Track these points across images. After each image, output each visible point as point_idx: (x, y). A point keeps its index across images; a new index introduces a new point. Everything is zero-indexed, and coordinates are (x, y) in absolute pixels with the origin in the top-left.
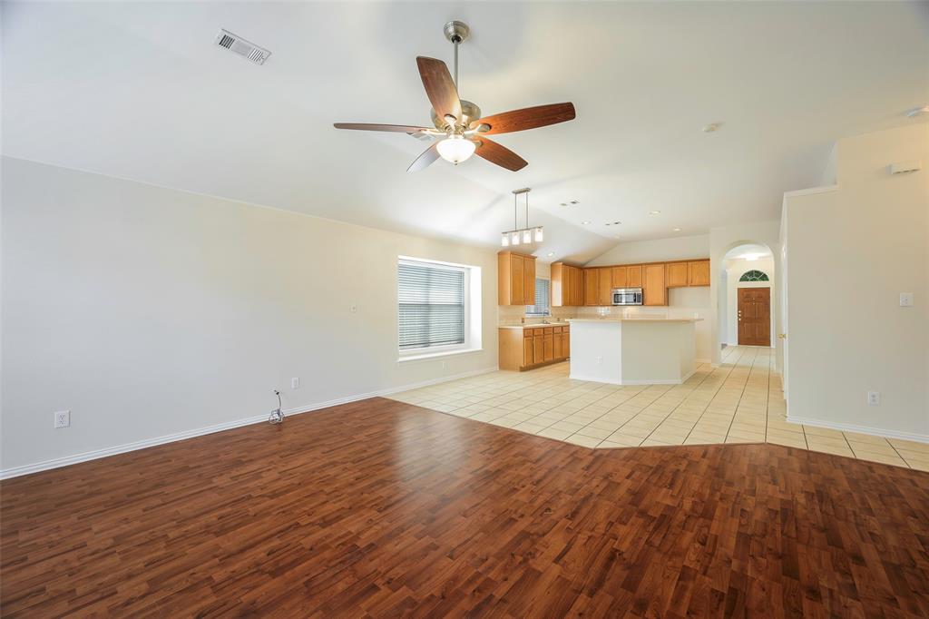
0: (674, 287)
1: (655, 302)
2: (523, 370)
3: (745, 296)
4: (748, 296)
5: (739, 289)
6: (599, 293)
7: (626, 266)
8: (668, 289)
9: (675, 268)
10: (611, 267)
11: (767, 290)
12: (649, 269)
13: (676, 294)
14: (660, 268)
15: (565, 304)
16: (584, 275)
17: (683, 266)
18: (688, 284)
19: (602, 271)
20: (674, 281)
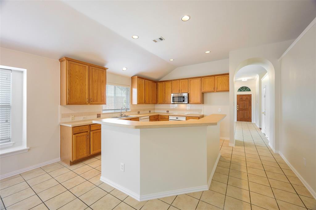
0: (206, 92)
1: (195, 102)
2: (73, 163)
3: (240, 98)
4: (241, 98)
5: (237, 95)
6: (165, 96)
7: (179, 80)
8: (203, 93)
9: (207, 80)
10: (171, 81)
11: (250, 96)
12: (192, 81)
13: (208, 97)
14: (199, 80)
15: (139, 103)
16: (157, 85)
17: (212, 79)
18: (215, 90)
19: (166, 83)
20: (206, 89)
